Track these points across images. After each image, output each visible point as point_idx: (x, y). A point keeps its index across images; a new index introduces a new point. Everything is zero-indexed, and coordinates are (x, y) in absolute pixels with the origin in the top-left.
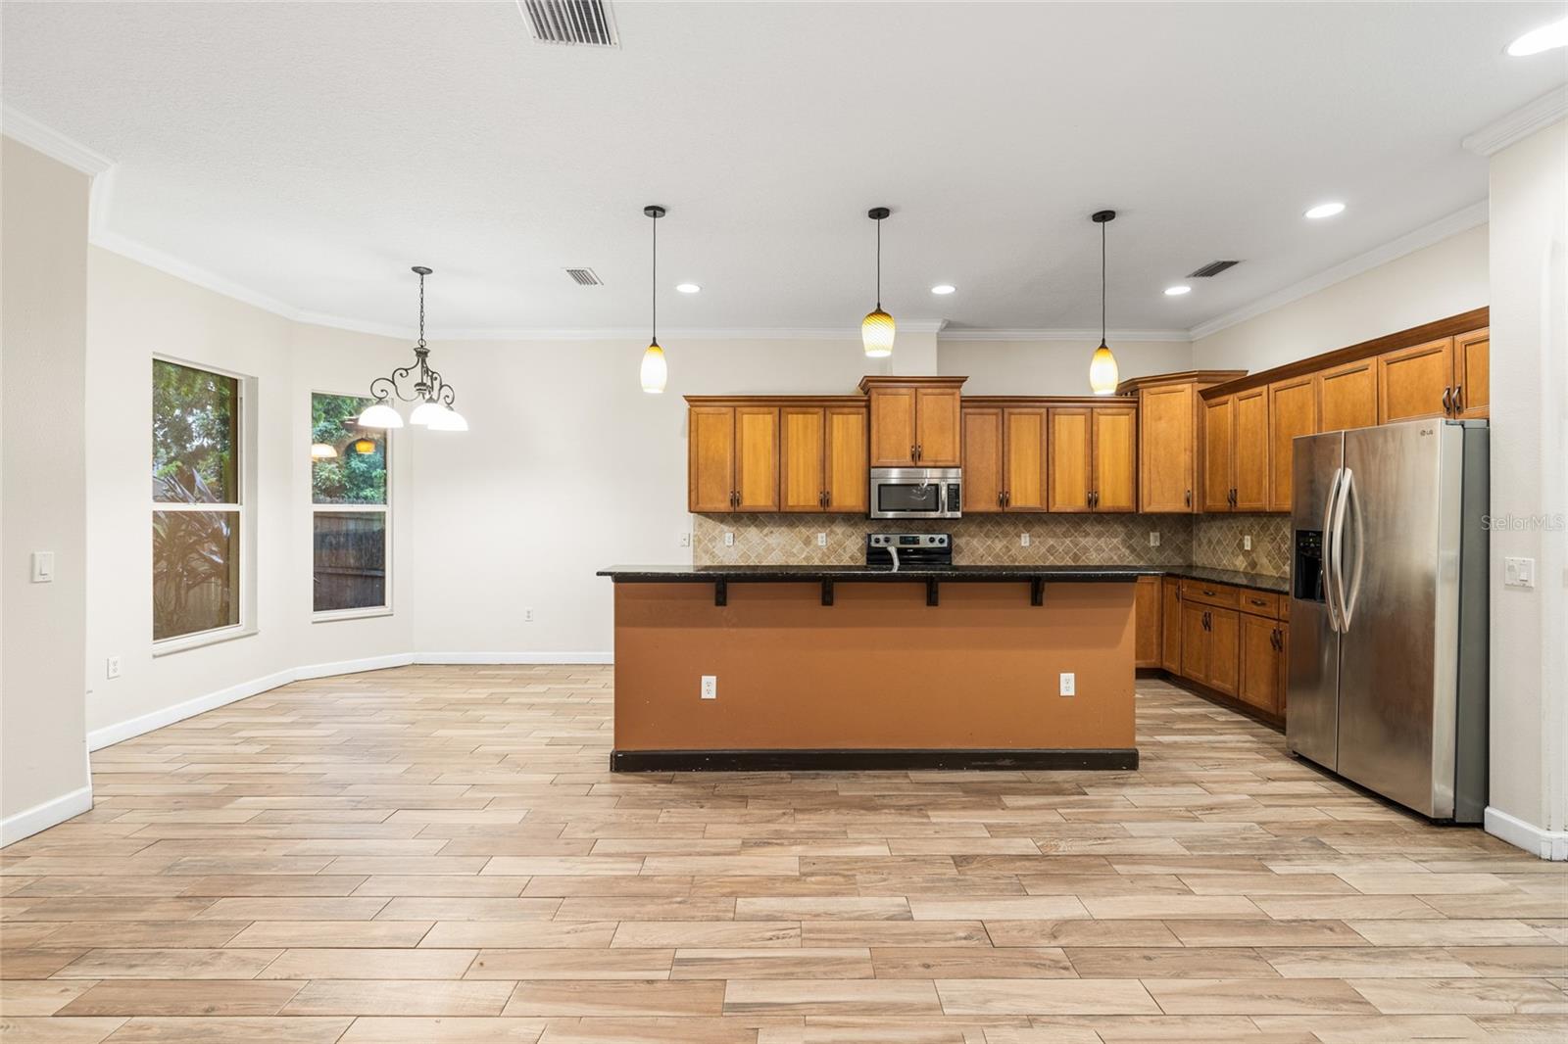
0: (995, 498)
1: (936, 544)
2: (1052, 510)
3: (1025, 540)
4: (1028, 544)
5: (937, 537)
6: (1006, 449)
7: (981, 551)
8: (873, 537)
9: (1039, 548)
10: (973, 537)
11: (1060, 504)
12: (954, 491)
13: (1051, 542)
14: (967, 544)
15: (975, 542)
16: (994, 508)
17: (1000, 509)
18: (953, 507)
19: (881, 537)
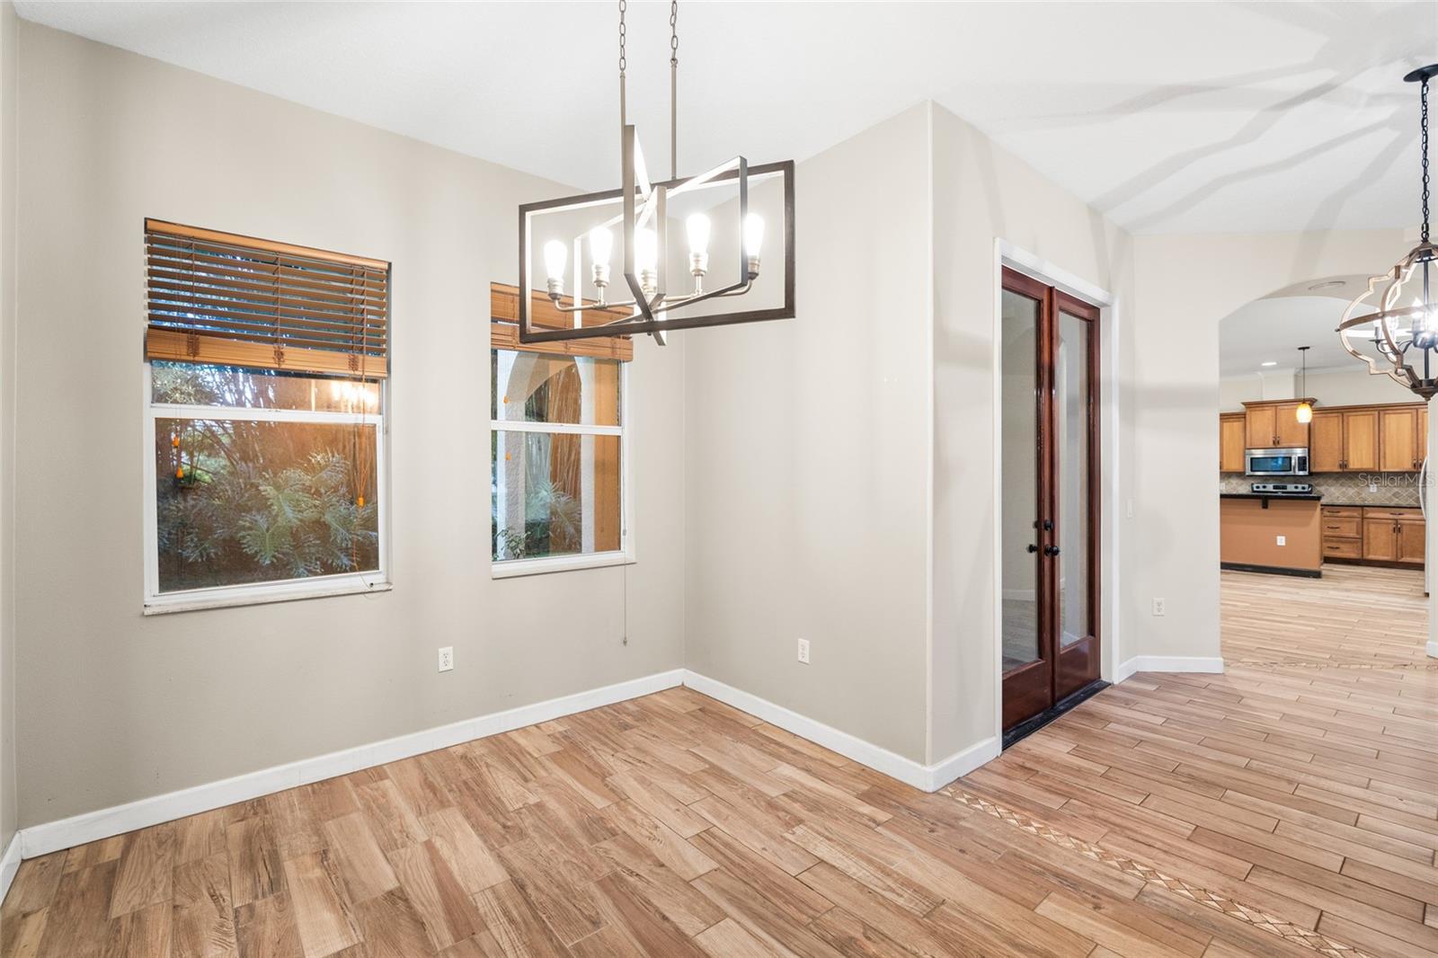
0: (1337, 464)
1: (1300, 490)
2: (1383, 470)
3: (1373, 488)
4: (1375, 491)
5: (1300, 486)
6: (1345, 436)
7: (1337, 494)
8: (1255, 486)
9: (1385, 494)
10: (1332, 486)
11: (1390, 466)
12: (1302, 461)
13: (1396, 490)
14: (1327, 489)
15: (1332, 489)
16: (1338, 470)
17: (1340, 470)
18: (1302, 468)
19: (1261, 486)
